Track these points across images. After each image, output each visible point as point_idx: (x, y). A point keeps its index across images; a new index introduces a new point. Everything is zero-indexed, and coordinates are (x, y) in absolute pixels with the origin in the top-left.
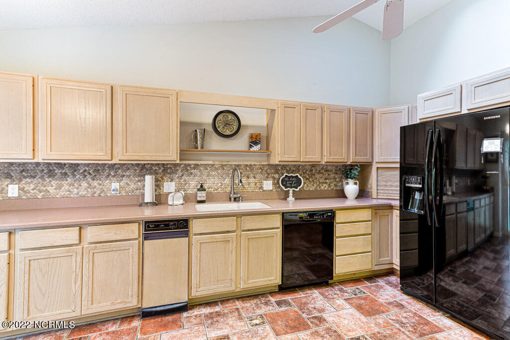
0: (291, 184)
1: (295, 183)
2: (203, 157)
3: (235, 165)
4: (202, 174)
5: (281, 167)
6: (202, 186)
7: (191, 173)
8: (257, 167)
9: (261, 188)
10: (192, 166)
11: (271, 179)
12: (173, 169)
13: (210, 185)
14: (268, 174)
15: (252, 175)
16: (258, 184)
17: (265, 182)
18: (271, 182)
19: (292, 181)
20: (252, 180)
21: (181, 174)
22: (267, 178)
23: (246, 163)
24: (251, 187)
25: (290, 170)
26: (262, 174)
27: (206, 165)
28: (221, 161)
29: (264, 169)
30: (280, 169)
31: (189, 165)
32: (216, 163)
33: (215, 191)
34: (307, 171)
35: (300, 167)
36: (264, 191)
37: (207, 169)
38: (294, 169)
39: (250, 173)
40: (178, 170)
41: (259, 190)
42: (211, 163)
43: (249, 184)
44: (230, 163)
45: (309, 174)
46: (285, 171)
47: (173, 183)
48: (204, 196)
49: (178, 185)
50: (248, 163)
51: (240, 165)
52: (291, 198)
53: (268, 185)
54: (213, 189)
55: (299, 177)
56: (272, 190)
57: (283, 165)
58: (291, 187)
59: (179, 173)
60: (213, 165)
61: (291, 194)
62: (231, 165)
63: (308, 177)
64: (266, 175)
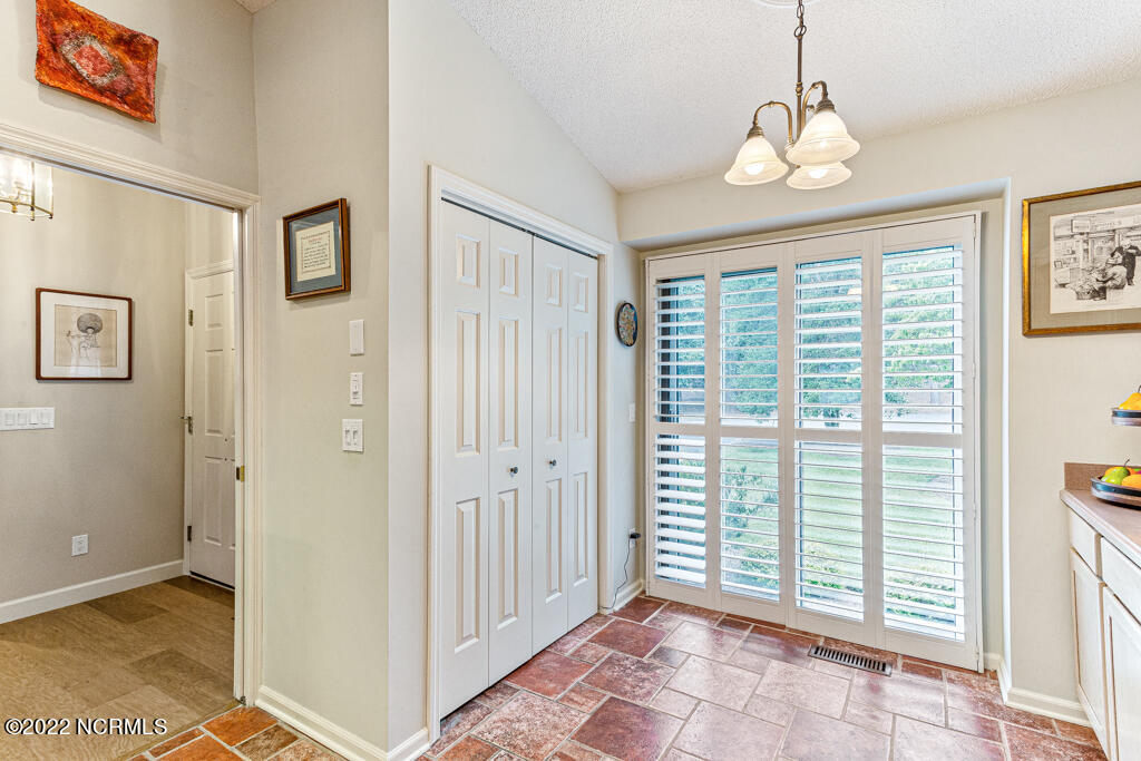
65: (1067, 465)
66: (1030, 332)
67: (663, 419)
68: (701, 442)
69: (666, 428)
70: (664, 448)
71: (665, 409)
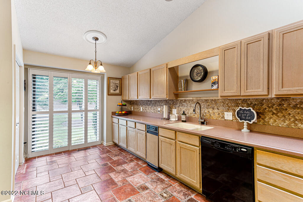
0: (245, 117)
1: (249, 116)
2: (189, 96)
3: (205, 100)
4: (188, 105)
5: (241, 101)
6: (184, 112)
7: (183, 105)
8: (220, 101)
9: (223, 117)
10: (183, 101)
11: (231, 111)
12: (176, 102)
13: (191, 112)
14: (229, 107)
15: (216, 107)
16: (221, 114)
17: (226, 113)
18: (231, 113)
19: (247, 114)
20: (216, 111)
21: (179, 105)
22: (228, 110)
23: (211, 98)
24: (215, 116)
25: (251, 104)
26: (224, 106)
27: (190, 100)
28: (197, 98)
29: (225, 103)
30: (240, 102)
31: (182, 100)
32: (194, 99)
33: (194, 116)
34: (274, 104)
35: (264, 101)
36: (225, 120)
37: (190, 103)
38: (256, 103)
39: (214, 105)
40: (178, 103)
41: (221, 119)
42: (191, 99)
43: (214, 113)
44: (201, 99)
45: (277, 109)
46: (245, 105)
47: (176, 110)
48: (184, 118)
49: (177, 111)
50: (214, 99)
51: (208, 100)
52: (245, 130)
53: (229, 116)
54: (193, 115)
55: (252, 110)
56: (232, 121)
57: (244, 100)
58: (245, 120)
59: (178, 105)
60: (193, 100)
61: (245, 126)
62: (202, 100)
63: (275, 112)
64: (227, 108)
65: (112, 112)
66: (108, 95)
67: (33, 111)
68: (48, 115)
69: (34, 113)
70: (33, 118)
71: (34, 108)
